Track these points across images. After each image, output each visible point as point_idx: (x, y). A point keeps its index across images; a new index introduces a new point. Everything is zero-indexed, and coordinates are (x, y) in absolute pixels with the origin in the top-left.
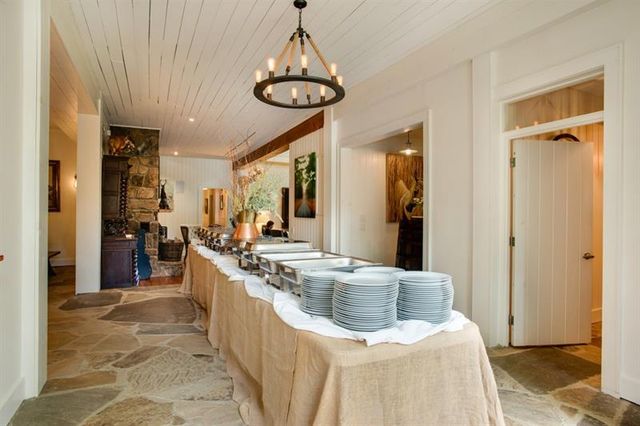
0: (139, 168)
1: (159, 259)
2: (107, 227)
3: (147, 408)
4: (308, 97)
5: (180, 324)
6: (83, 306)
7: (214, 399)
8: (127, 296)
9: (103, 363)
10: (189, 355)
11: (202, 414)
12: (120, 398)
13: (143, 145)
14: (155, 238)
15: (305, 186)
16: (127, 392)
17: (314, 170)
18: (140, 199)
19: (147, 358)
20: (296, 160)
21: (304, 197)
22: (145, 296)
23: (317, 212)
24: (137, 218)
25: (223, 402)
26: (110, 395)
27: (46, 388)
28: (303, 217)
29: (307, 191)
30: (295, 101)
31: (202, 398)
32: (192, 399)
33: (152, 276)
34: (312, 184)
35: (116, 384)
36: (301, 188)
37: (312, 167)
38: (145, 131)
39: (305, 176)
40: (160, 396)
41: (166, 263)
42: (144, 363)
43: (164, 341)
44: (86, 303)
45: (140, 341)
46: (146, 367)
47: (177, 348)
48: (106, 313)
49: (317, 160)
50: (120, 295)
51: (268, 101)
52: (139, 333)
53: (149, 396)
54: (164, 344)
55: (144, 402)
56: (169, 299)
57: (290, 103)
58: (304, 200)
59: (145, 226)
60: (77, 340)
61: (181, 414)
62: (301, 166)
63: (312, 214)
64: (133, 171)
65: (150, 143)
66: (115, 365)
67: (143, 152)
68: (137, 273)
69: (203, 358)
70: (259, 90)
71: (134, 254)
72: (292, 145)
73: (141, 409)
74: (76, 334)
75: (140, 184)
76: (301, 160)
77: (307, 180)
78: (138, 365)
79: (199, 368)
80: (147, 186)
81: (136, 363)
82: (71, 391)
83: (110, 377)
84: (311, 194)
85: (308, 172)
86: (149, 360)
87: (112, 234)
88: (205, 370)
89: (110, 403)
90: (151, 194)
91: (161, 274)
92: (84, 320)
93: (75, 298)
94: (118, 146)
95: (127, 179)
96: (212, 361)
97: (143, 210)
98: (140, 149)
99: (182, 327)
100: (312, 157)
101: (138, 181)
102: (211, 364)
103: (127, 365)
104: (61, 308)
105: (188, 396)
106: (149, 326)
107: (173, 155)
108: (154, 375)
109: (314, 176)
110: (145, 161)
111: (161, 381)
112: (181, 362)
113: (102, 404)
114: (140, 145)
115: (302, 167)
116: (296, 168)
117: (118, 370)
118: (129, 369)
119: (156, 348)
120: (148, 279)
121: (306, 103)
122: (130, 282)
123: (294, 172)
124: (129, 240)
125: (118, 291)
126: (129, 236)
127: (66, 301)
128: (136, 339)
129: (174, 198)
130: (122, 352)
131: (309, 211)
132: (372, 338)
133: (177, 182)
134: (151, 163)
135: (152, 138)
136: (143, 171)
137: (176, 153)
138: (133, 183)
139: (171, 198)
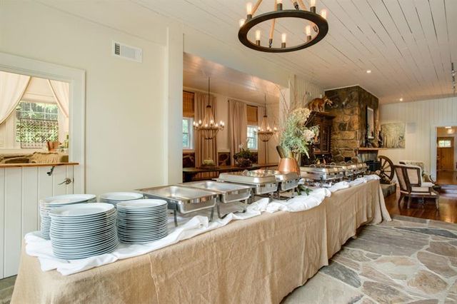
0: (344, 117)
13: (347, 100)
18: (345, 140)
24: (343, 154)
64: (338, 120)
65: (351, 97)
67: (346, 105)
75: (344, 129)
80: (349, 130)
90: (352, 136)
97: (347, 148)
98: (344, 103)
101: (343, 127)
110: (348, 112)
114: (344, 100)
129: (406, 137)
133: (408, 124)
134: (352, 112)
135: (353, 93)
136: (347, 119)
137: (401, 100)
138: (340, 129)
139: (402, 137)
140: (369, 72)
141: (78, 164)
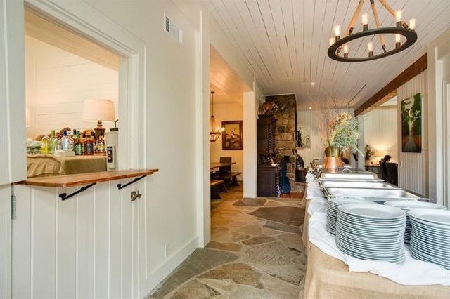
0: (283, 121)
1: (296, 181)
2: (261, 158)
3: (247, 272)
4: (384, 47)
5: (291, 225)
6: (244, 205)
7: (288, 281)
8: (270, 202)
9: (237, 239)
10: (287, 247)
11: (275, 288)
12: (237, 262)
13: (285, 105)
14: (293, 166)
15: (411, 125)
16: (242, 260)
17: (420, 108)
18: (284, 141)
19: (261, 243)
20: (403, 102)
21: (411, 134)
22: (279, 204)
23: (423, 147)
24: (282, 153)
25: (292, 285)
26: (233, 258)
27: (209, 245)
28: (410, 152)
29: (413, 128)
30: (371, 53)
31: (280, 277)
32: (274, 276)
33: (291, 191)
34: (418, 122)
35: (239, 253)
36: (408, 127)
37: (417, 107)
38: (285, 97)
39: (411, 116)
40: (257, 268)
41: (301, 184)
42: (258, 245)
43: (275, 234)
44: (246, 203)
45: (263, 231)
46: (258, 247)
47: (281, 241)
48: (253, 210)
49: (423, 99)
50: (265, 201)
51: (345, 59)
52: (265, 226)
53: (252, 265)
54: (275, 236)
55: (248, 268)
56: (292, 208)
57: (367, 56)
58: (410, 137)
59: (287, 159)
60: (233, 223)
61: (263, 283)
62: (407, 107)
63: (418, 149)
64: (278, 123)
65: (289, 104)
66: (243, 242)
67: (284, 110)
68: (278, 188)
69: (295, 251)
70: (332, 53)
71: (276, 176)
72: (400, 89)
73: (244, 271)
74: (233, 219)
75: (283, 131)
76: (406, 102)
77: (413, 119)
78: (255, 246)
79: (288, 257)
80: (287, 132)
81: (254, 244)
82: (217, 250)
83: (238, 248)
84: (417, 130)
85: (414, 111)
86: (261, 244)
87: (264, 163)
88: (291, 259)
89: (231, 262)
90: (290, 137)
91: (297, 191)
92: (241, 213)
93: (242, 200)
94: (267, 108)
95: (274, 128)
96: (299, 255)
97: (286, 148)
98: (283, 108)
99: (291, 228)
100: (418, 98)
101: (282, 129)
102: (297, 257)
103: (249, 244)
104: (234, 204)
105: (273, 273)
106: (272, 223)
107: (309, 110)
108: (260, 254)
109: (420, 114)
110: (286, 116)
111: (262, 259)
112: (280, 251)
113: (228, 261)
114: (283, 105)
115: (409, 107)
116: (403, 109)
117: (244, 245)
118: (249, 246)
119: (269, 237)
120: (288, 193)
121: (382, 52)
122: (273, 194)
123: (401, 112)
124: (274, 167)
125: (265, 198)
126: (274, 165)
127: (237, 201)
128: (260, 229)
129: (311, 139)
130: (250, 235)
131: (415, 146)
132: (355, 264)
133: (313, 128)
134: (290, 117)
135: (290, 100)
136: (285, 123)
137: (310, 108)
138: (279, 131)
139: (309, 139)
140: (313, 84)
141: (157, 170)
